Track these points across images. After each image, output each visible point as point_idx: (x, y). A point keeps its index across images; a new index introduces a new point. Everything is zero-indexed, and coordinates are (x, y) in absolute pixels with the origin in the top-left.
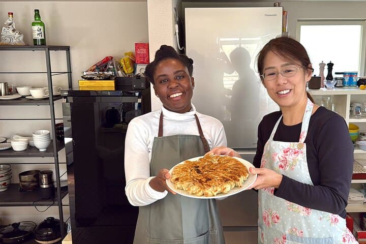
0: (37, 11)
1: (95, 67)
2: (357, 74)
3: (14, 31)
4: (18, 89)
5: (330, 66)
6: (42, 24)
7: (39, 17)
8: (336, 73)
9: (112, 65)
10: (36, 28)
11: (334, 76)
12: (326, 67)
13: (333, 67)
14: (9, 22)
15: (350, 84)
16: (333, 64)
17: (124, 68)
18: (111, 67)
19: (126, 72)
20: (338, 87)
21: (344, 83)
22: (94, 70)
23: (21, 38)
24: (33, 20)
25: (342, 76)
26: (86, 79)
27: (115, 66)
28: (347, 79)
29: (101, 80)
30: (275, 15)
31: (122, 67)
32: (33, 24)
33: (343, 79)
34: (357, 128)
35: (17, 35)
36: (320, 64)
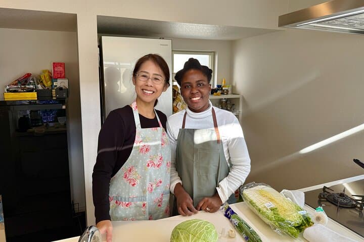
1: (17, 81)
9: (33, 80)
17: (44, 82)
18: (32, 81)
19: (46, 85)
22: (16, 84)
26: (11, 91)
27: (35, 81)
29: (25, 92)
31: (42, 82)
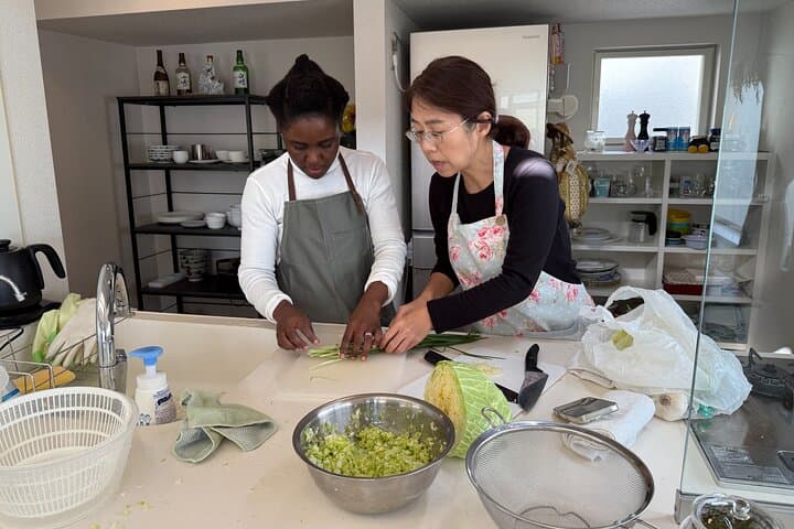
0: (239, 52)
2: (689, 130)
3: (213, 78)
4: (217, 153)
5: (645, 118)
6: (245, 69)
7: (242, 60)
8: (656, 130)
10: (238, 73)
11: (651, 134)
12: (638, 120)
13: (650, 120)
14: (209, 67)
15: (678, 146)
16: (649, 116)
20: (658, 151)
21: (667, 145)
23: (221, 88)
24: (235, 64)
25: (664, 134)
28: (672, 140)
30: (538, 37)
32: (235, 69)
33: (665, 139)
34: (687, 215)
35: (217, 84)
36: (629, 116)
